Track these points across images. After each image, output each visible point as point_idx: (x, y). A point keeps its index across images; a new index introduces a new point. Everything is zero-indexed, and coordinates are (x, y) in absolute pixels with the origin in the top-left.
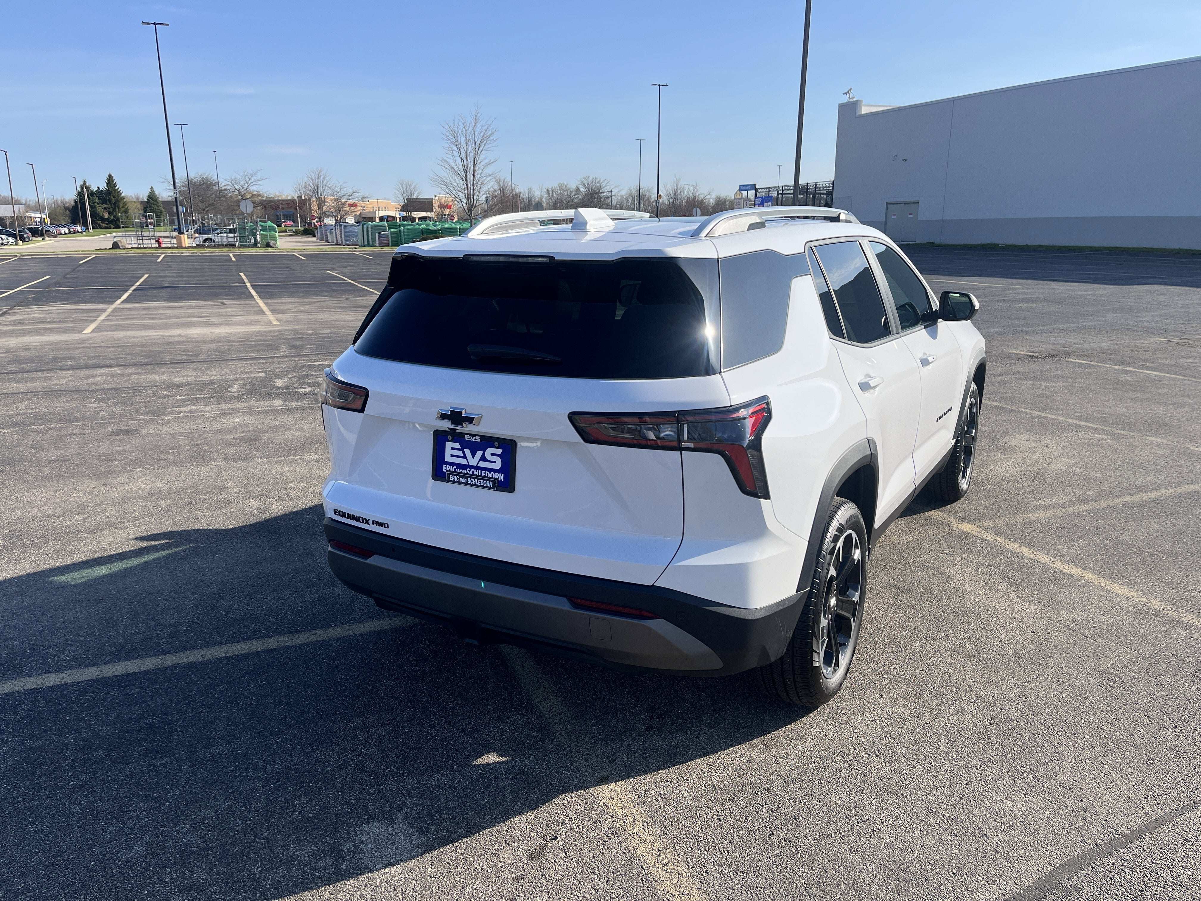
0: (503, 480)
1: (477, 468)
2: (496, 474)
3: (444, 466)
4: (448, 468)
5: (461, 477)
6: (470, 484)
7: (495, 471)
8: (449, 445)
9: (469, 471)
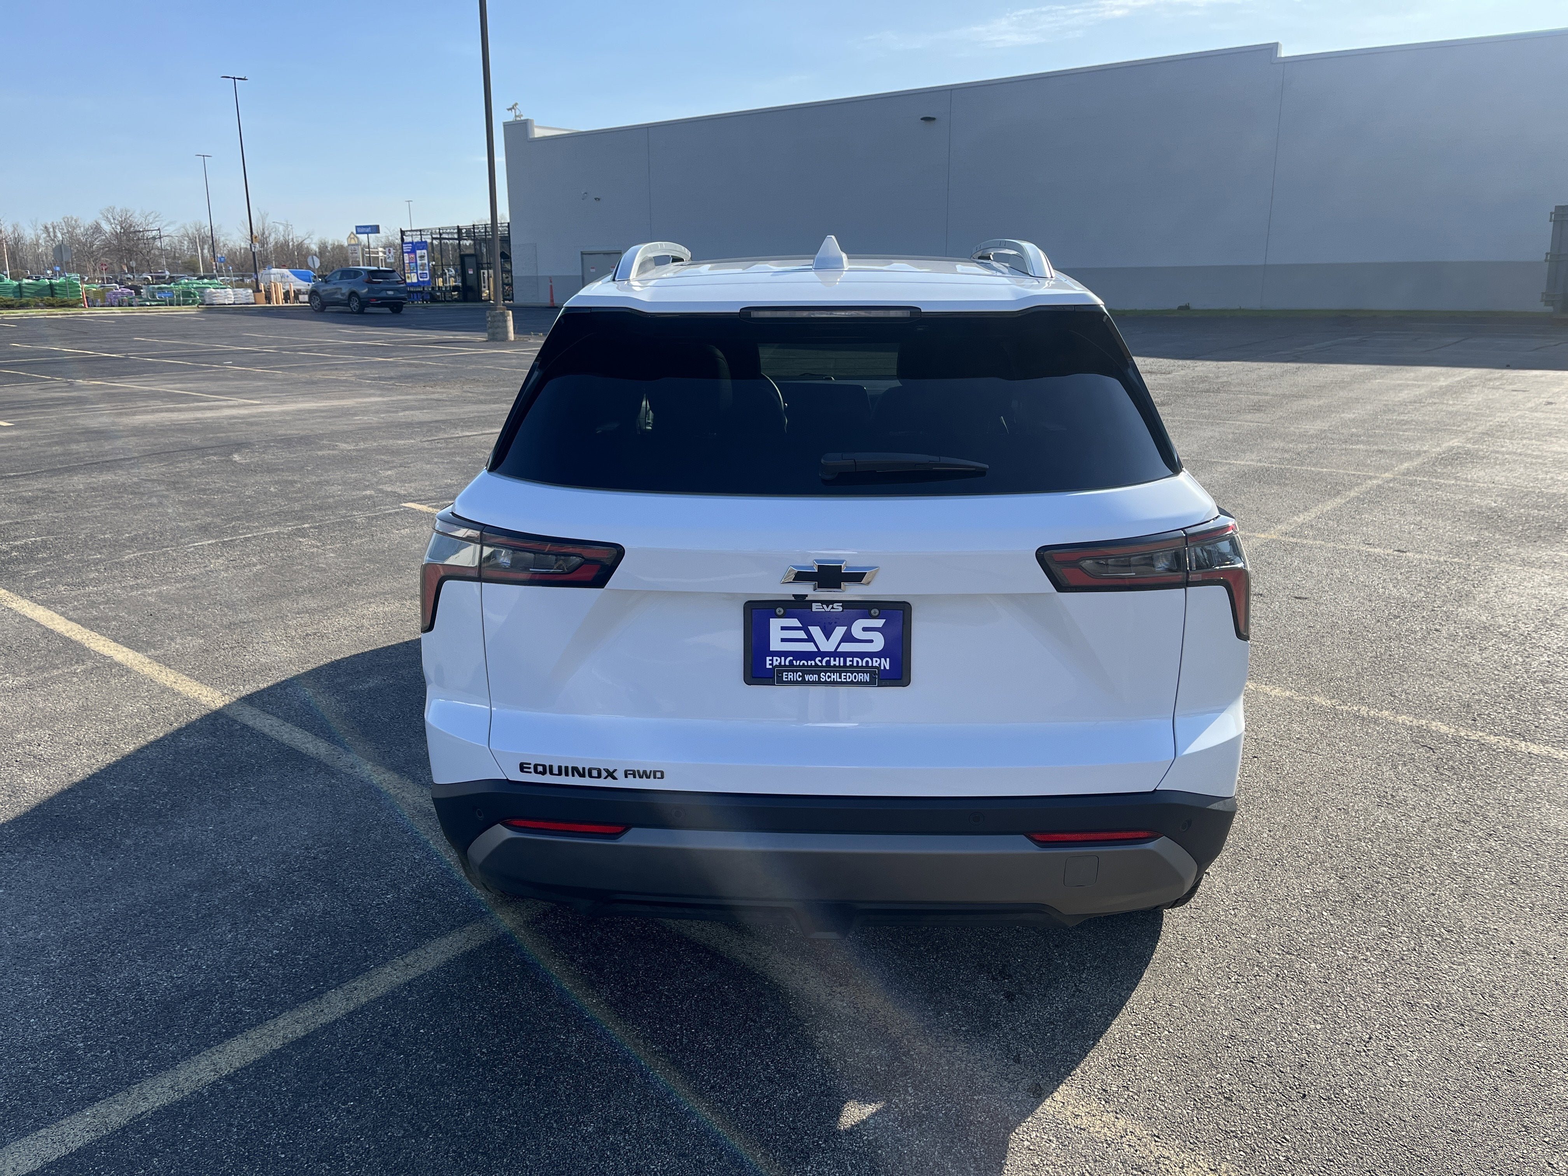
0: (888, 668)
1: (835, 654)
2: (874, 659)
3: (768, 658)
4: (777, 661)
5: (805, 673)
6: (826, 683)
7: (872, 655)
8: (775, 624)
9: (821, 661)
